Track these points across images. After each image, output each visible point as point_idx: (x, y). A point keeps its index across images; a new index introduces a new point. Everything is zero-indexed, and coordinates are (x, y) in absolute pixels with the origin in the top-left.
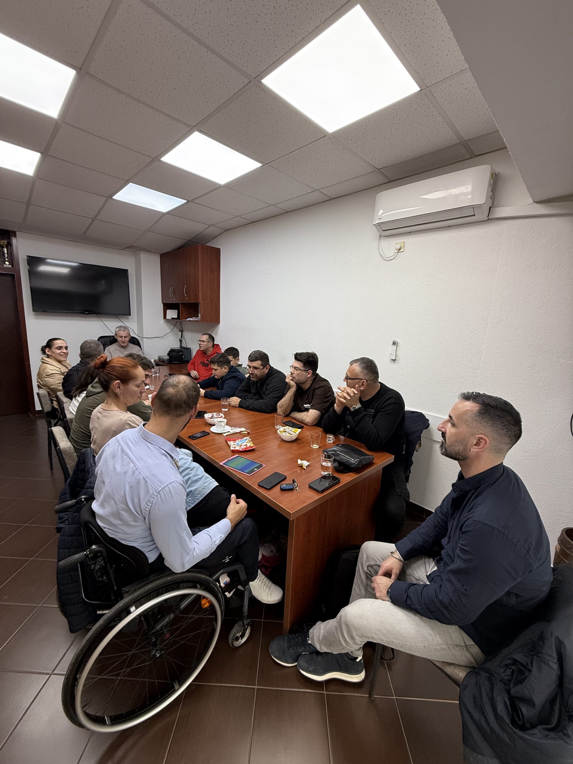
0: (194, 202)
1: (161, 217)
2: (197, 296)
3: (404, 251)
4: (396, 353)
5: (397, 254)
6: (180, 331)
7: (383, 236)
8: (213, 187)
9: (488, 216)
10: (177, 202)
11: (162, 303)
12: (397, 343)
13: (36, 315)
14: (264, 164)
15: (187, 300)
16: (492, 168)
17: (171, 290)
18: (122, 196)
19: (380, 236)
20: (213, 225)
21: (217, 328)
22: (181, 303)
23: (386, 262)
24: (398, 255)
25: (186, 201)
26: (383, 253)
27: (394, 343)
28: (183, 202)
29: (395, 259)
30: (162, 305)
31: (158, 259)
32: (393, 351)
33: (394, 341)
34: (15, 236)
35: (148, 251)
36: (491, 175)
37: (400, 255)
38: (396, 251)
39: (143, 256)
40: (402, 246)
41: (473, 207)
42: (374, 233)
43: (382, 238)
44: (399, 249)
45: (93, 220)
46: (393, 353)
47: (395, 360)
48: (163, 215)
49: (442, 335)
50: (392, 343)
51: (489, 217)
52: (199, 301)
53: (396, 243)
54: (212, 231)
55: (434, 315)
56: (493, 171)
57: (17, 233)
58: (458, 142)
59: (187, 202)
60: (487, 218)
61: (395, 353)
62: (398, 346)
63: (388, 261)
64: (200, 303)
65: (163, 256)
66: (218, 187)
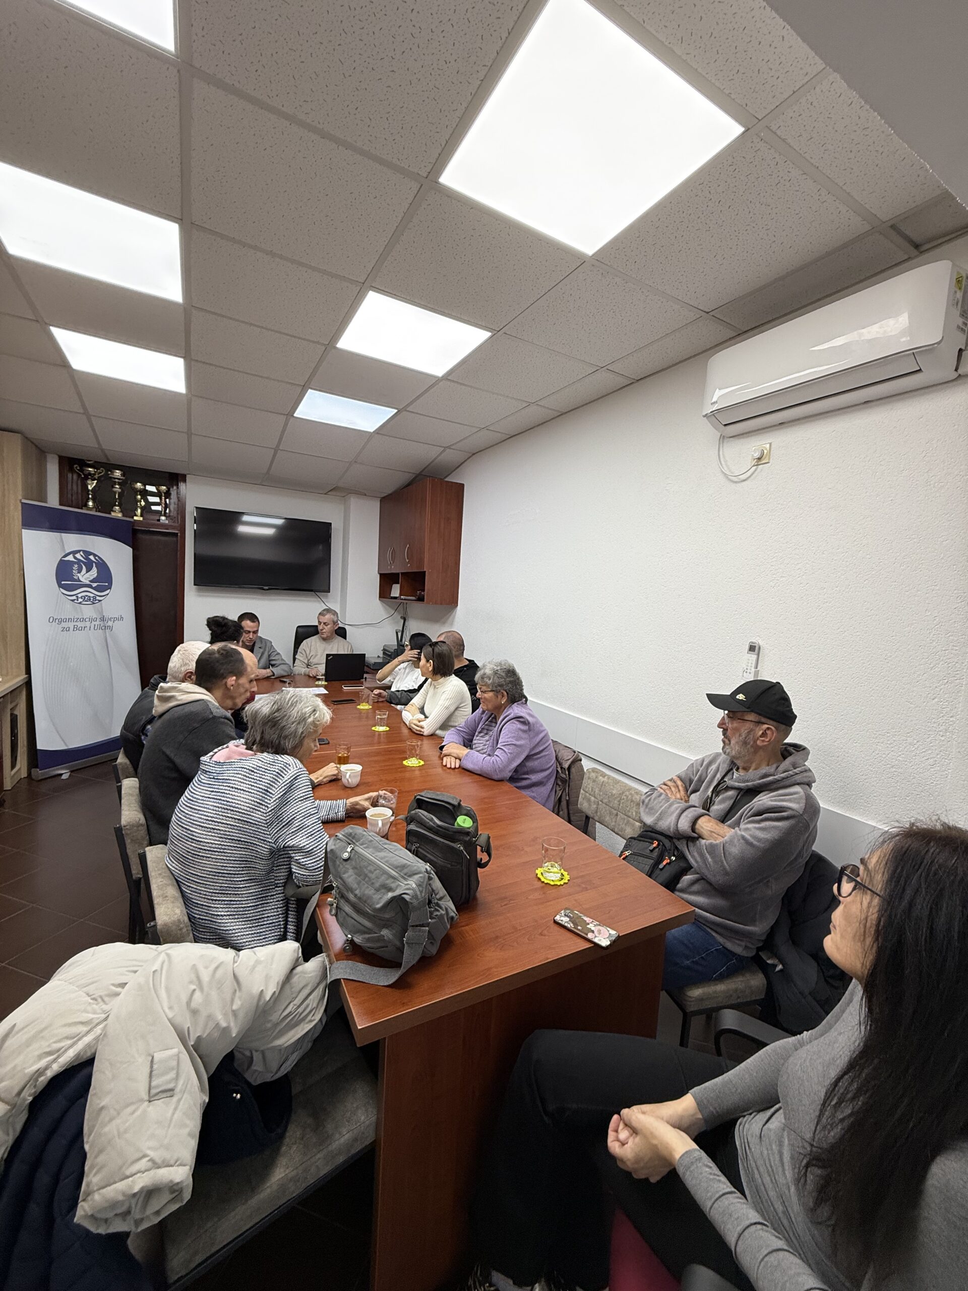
0: (408, 411)
1: (368, 441)
2: (421, 561)
3: (771, 461)
4: (756, 668)
5: (755, 467)
6: (401, 617)
7: (727, 437)
8: (430, 384)
9: (956, 370)
10: (383, 414)
11: (378, 573)
12: (759, 648)
13: (199, 590)
14: (495, 332)
15: (408, 569)
16: (954, 265)
17: (389, 555)
18: (304, 411)
19: (723, 438)
20: (449, 447)
21: (454, 613)
22: (402, 573)
23: (733, 485)
24: (759, 470)
25: (396, 411)
26: (729, 468)
27: (752, 648)
28: (392, 412)
29: (752, 477)
30: (379, 576)
31: (375, 507)
32: (750, 665)
33: (752, 643)
34: (185, 481)
35: (361, 492)
36: (955, 281)
37: (762, 470)
38: (754, 462)
39: (355, 503)
40: (765, 451)
41: (914, 353)
42: (710, 432)
43: (726, 440)
44: (759, 459)
45: (276, 450)
46: (749, 668)
48: (370, 435)
49: (858, 634)
50: (747, 647)
51: (960, 371)
52: (424, 569)
53: (753, 446)
54: (450, 457)
55: (837, 589)
56: (958, 273)
57: (188, 477)
58: (867, 227)
59: (397, 413)
60: (955, 375)
61: (753, 670)
62: (761, 654)
63: (736, 482)
64: (425, 572)
65: (384, 500)
66: (437, 381)
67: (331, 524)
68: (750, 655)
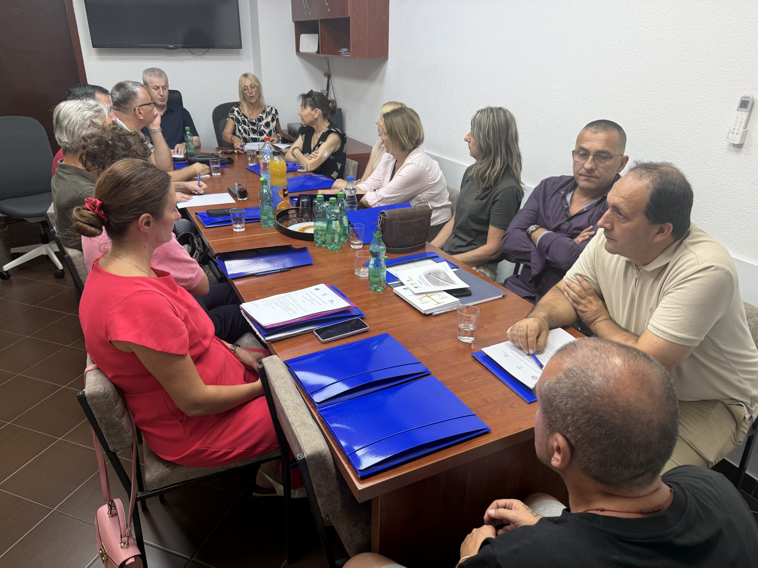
2: (344, 4)
6: (325, 75)
11: (293, 21)
13: (98, 53)
15: (329, 13)
21: (385, 66)
22: (321, 20)
27: (744, 104)
30: (293, 25)
32: (738, 124)
33: (745, 97)
46: (737, 128)
47: (740, 146)
50: (738, 103)
52: (347, 15)
61: (742, 130)
62: (754, 110)
68: (740, 113)
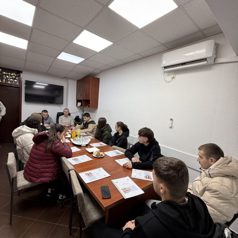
0: (88, 60)
2: (89, 97)
3: (176, 78)
4: (172, 124)
5: (172, 79)
8: (95, 53)
9: (214, 62)
11: (76, 99)
12: (173, 119)
13: (26, 103)
14: (114, 43)
16: (215, 41)
18: (60, 57)
20: (96, 69)
21: (97, 110)
26: (166, 79)
28: (84, 59)
29: (171, 82)
35: (72, 79)
36: (215, 44)
39: (70, 81)
40: (174, 76)
42: (162, 70)
45: (50, 67)
47: (171, 127)
48: (76, 65)
57: (23, 72)
63: (168, 82)
64: (90, 100)
65: (78, 81)
66: (97, 53)
67: (63, 86)
68: (170, 121)
